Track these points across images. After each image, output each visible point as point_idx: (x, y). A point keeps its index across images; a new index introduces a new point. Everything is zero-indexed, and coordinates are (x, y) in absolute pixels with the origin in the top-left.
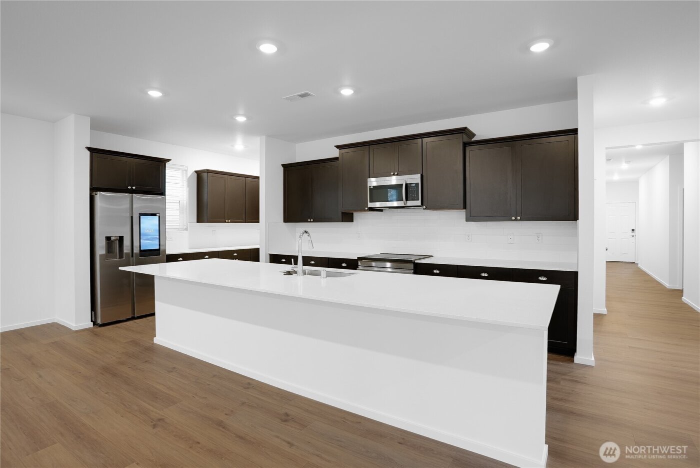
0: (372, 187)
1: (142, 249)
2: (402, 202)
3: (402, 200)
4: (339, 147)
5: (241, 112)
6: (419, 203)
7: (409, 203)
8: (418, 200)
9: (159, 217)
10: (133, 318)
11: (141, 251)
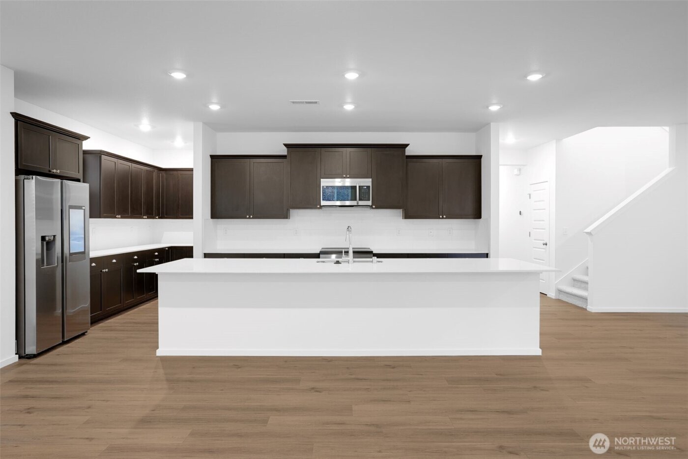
0: (325, 187)
1: (71, 252)
2: (356, 202)
3: (356, 200)
4: (287, 146)
5: (215, 100)
6: (369, 203)
7: (361, 203)
8: (369, 200)
9: (84, 210)
10: (64, 343)
11: (71, 254)
